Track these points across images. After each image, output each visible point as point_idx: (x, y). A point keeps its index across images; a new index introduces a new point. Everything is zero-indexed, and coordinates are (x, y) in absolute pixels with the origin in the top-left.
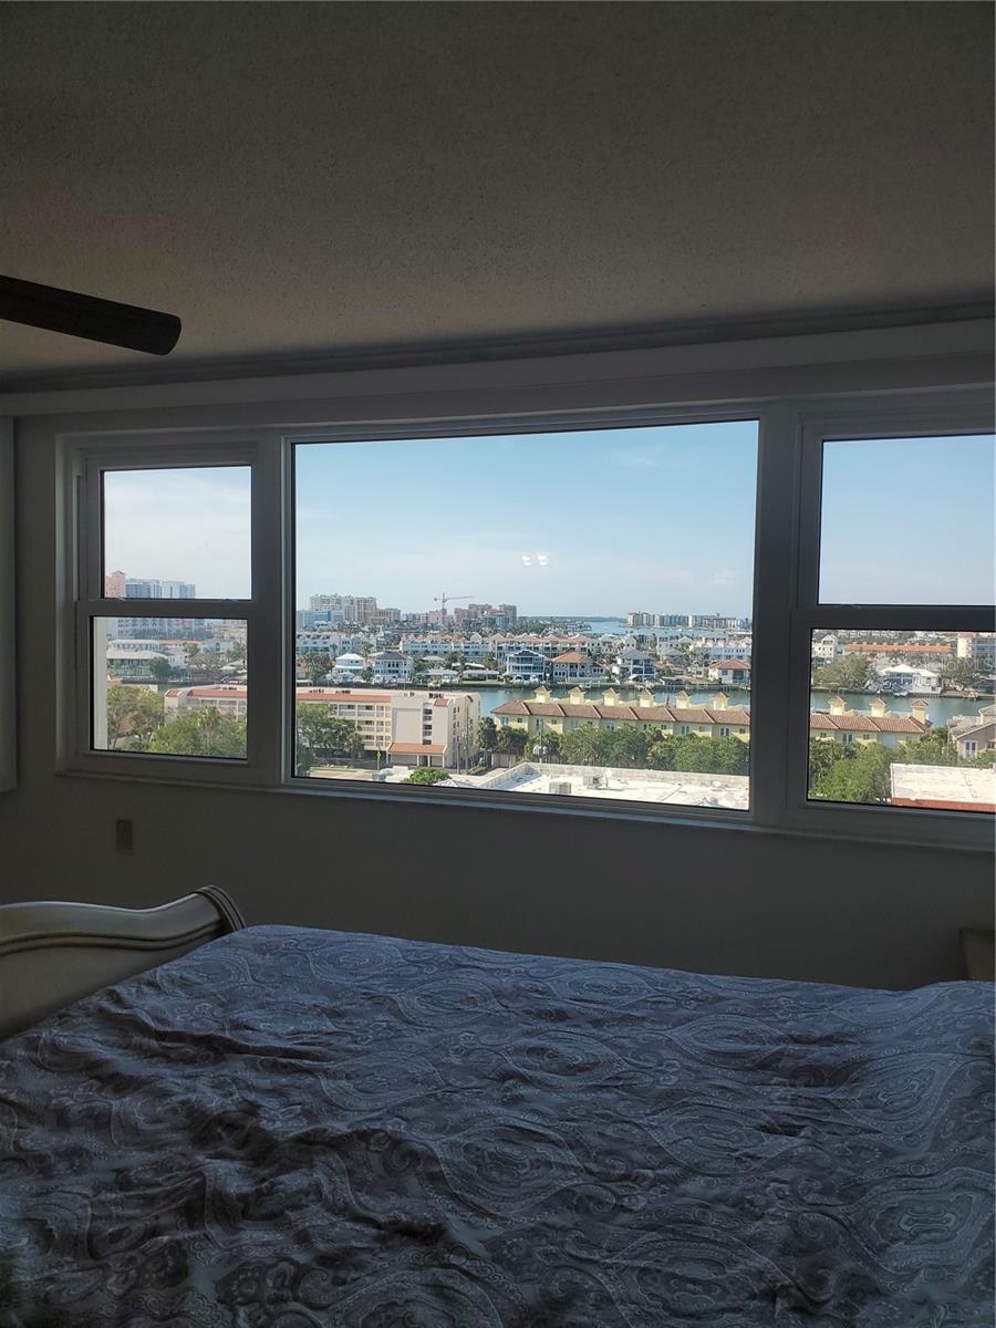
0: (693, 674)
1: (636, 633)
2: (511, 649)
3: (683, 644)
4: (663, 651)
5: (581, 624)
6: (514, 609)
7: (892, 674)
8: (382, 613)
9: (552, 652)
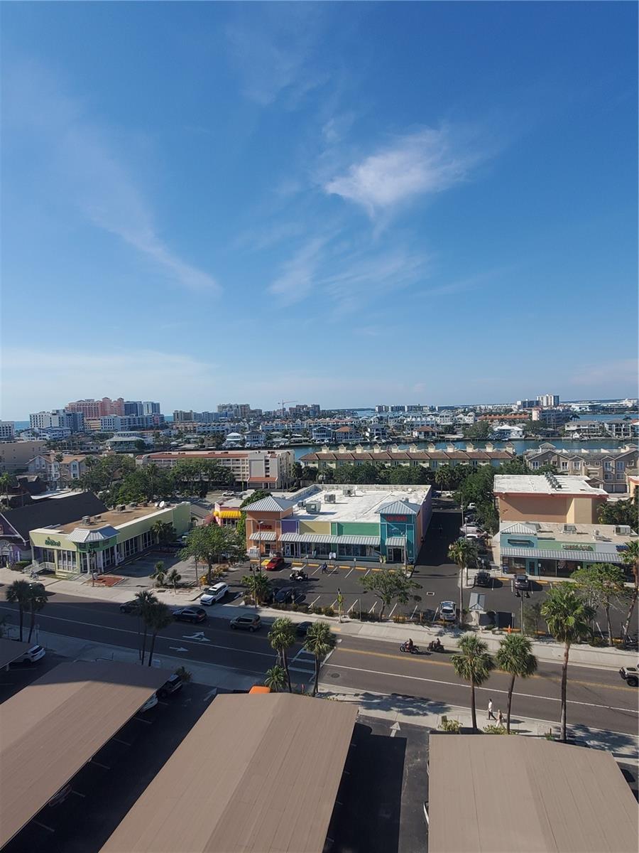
0: (405, 435)
1: (378, 416)
2: (316, 426)
3: (401, 420)
4: (391, 424)
5: (352, 412)
6: (319, 406)
7: (501, 430)
8: (253, 412)
9: (336, 427)
